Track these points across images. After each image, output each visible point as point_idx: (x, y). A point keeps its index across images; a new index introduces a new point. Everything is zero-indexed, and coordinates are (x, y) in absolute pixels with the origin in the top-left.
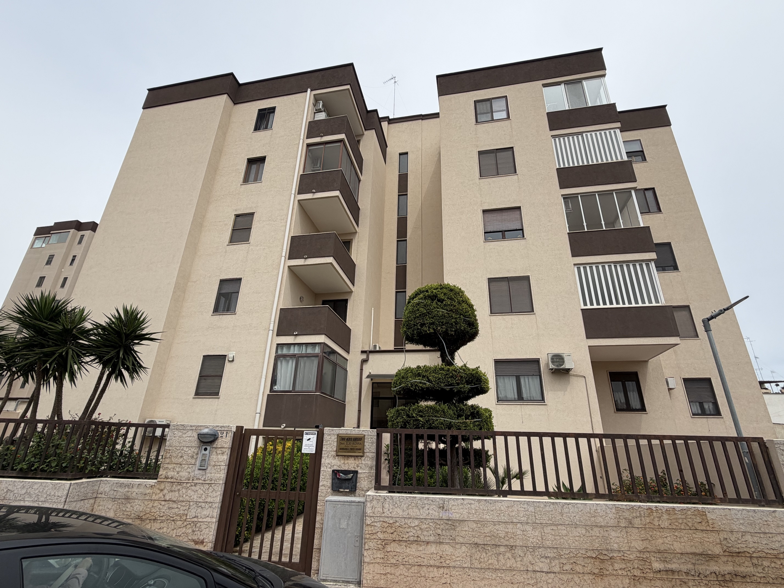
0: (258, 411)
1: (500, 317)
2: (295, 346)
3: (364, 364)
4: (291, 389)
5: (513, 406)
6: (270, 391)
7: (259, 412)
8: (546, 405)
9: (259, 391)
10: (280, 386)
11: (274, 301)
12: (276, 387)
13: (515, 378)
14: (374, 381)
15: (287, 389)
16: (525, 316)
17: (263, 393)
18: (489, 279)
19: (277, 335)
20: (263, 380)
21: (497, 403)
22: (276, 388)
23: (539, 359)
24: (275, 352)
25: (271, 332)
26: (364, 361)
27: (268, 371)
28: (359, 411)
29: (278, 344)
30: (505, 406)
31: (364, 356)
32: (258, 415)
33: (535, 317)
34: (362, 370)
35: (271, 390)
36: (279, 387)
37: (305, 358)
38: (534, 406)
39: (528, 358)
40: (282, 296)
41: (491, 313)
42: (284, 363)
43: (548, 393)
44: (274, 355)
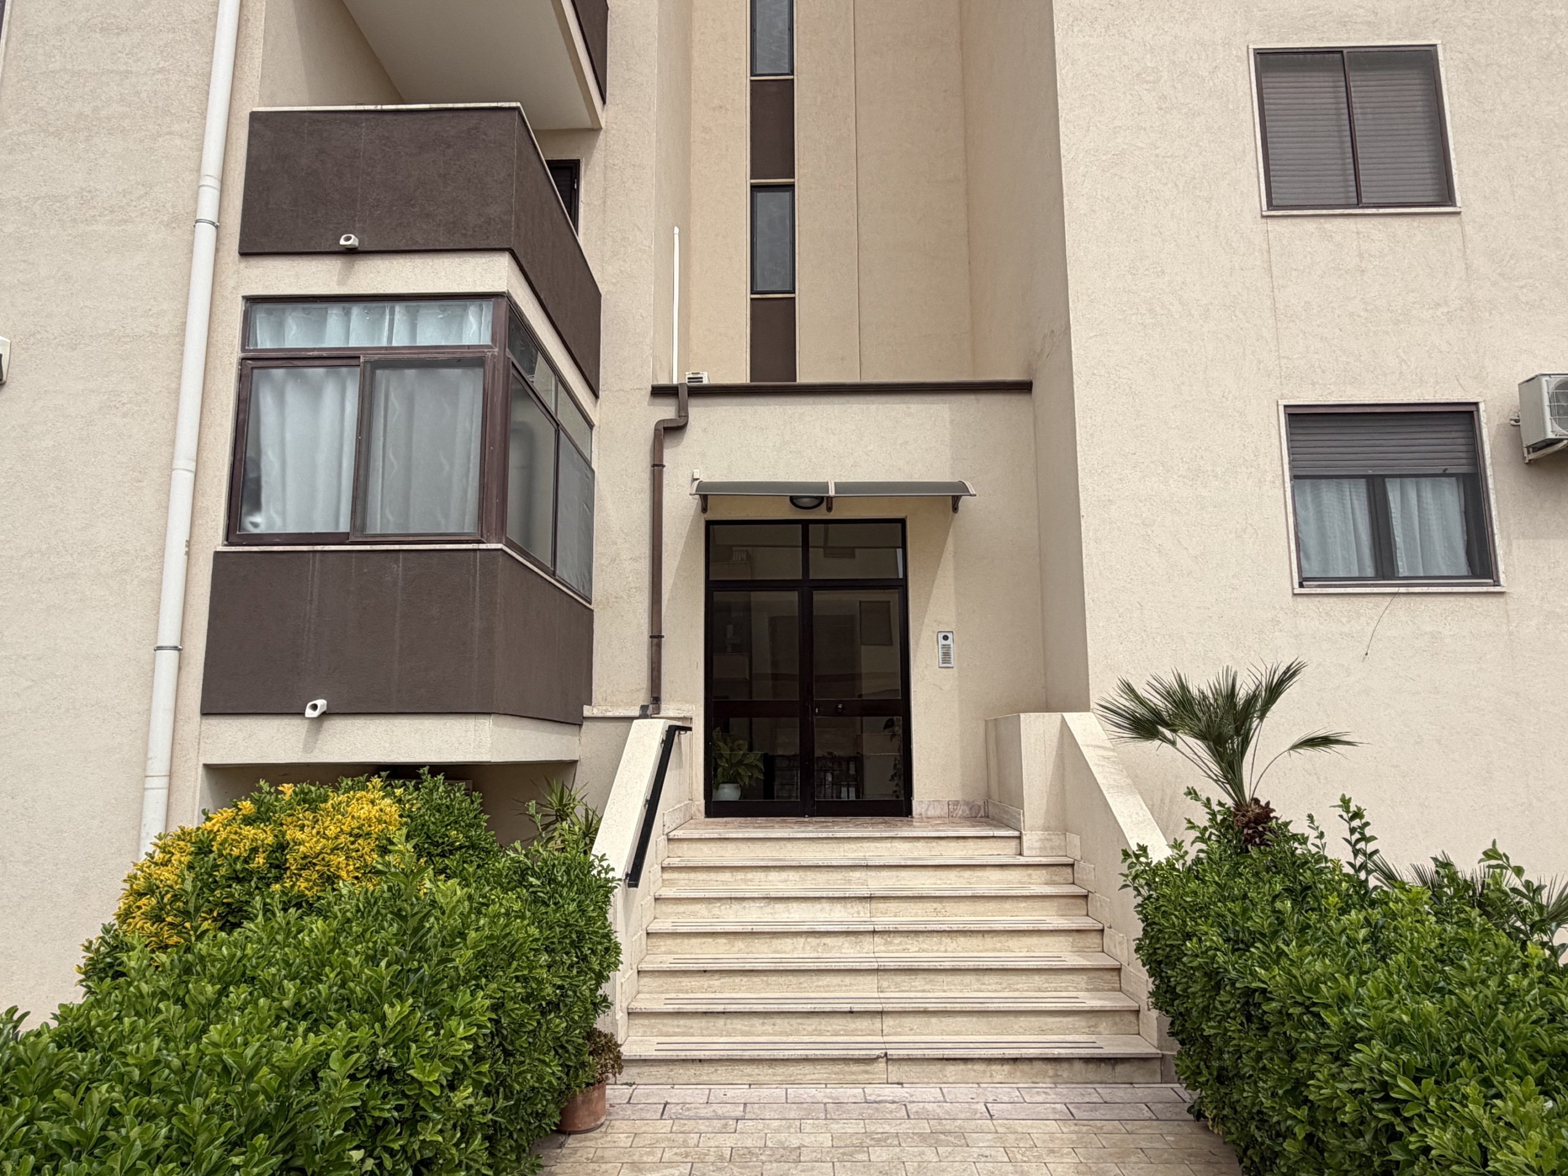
0: (169, 635)
1: (1310, 226)
2: (348, 314)
3: (667, 443)
4: (344, 527)
5: (1364, 601)
6: (227, 538)
7: (174, 642)
8: (1501, 593)
9: (164, 536)
10: (283, 514)
11: (209, 75)
12: (258, 519)
13: (1362, 485)
14: (711, 516)
15: (320, 527)
16: (1416, 222)
17: (189, 544)
18: (1260, 54)
19: (246, 253)
20: (183, 482)
21: (1298, 590)
22: (259, 522)
23: (1476, 404)
24: (237, 342)
25: (205, 235)
26: (671, 430)
27: (209, 437)
28: (656, 638)
29: (253, 301)
30: (1333, 600)
31: (667, 411)
32: (167, 661)
33: (1456, 226)
34: (657, 467)
35: (233, 529)
36: (278, 521)
37: (410, 373)
38: (1452, 599)
39: (1430, 398)
40: (256, 52)
41: (1271, 206)
42: (294, 397)
43: (1510, 544)
44: (236, 354)
